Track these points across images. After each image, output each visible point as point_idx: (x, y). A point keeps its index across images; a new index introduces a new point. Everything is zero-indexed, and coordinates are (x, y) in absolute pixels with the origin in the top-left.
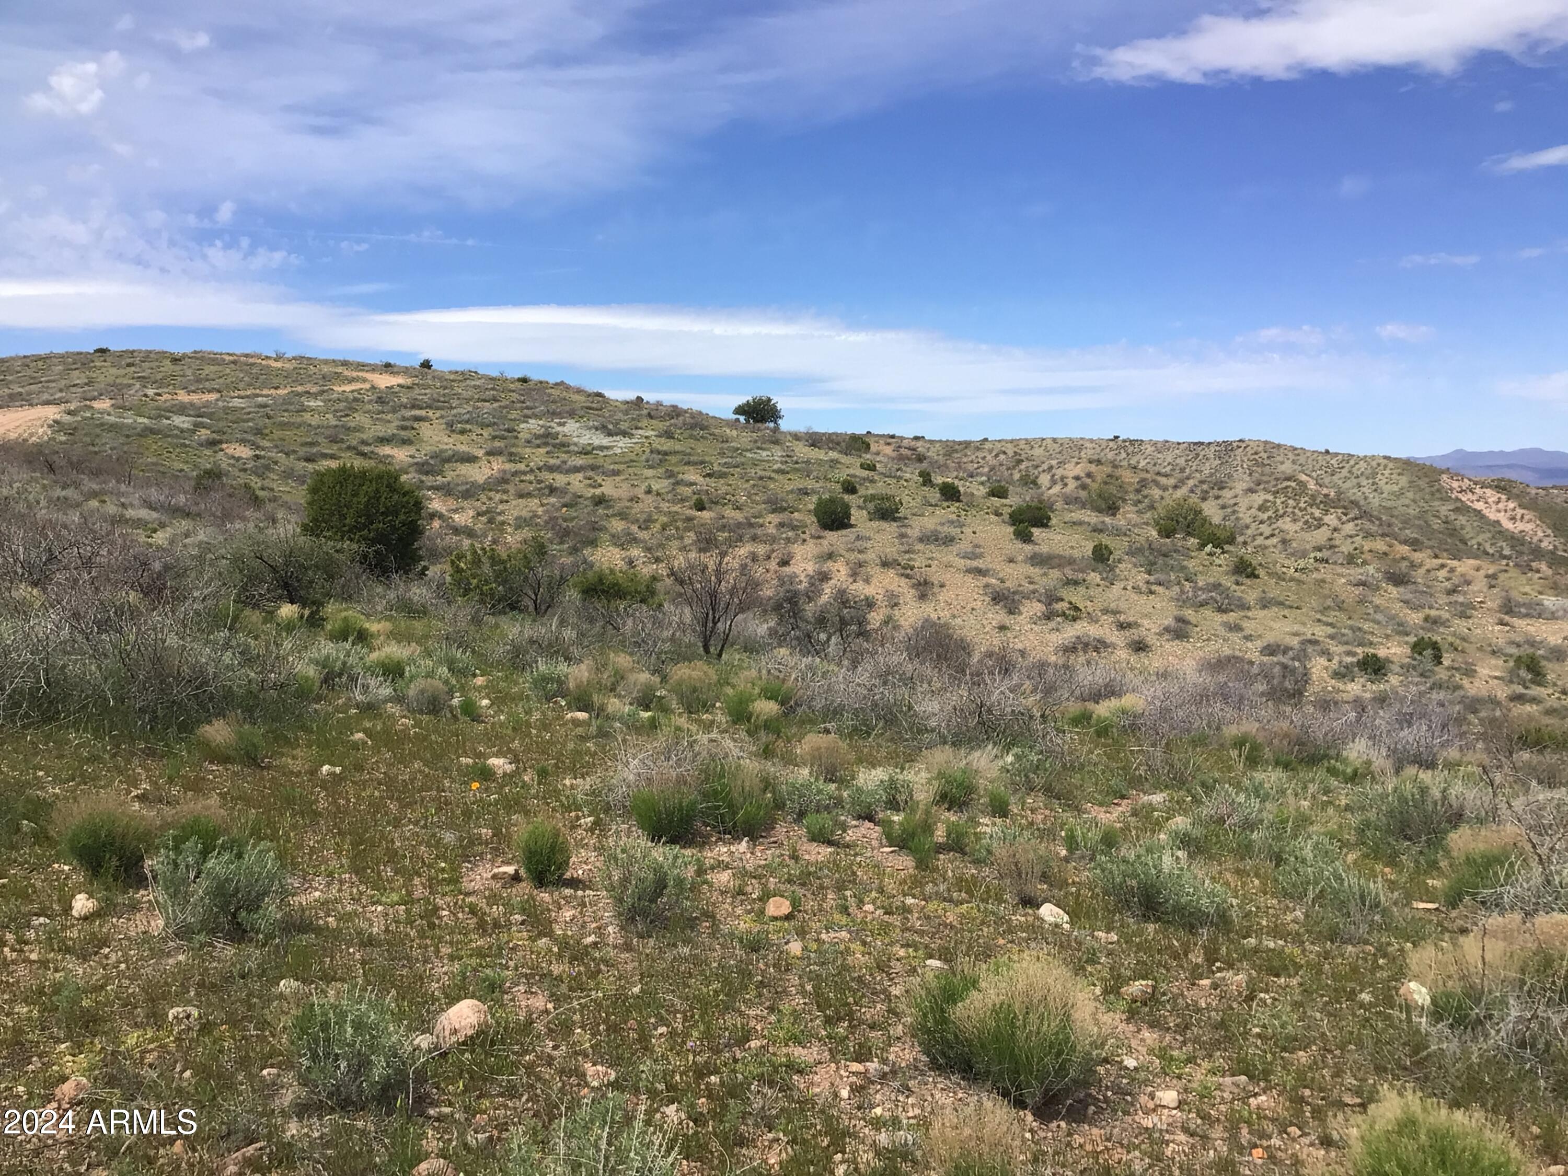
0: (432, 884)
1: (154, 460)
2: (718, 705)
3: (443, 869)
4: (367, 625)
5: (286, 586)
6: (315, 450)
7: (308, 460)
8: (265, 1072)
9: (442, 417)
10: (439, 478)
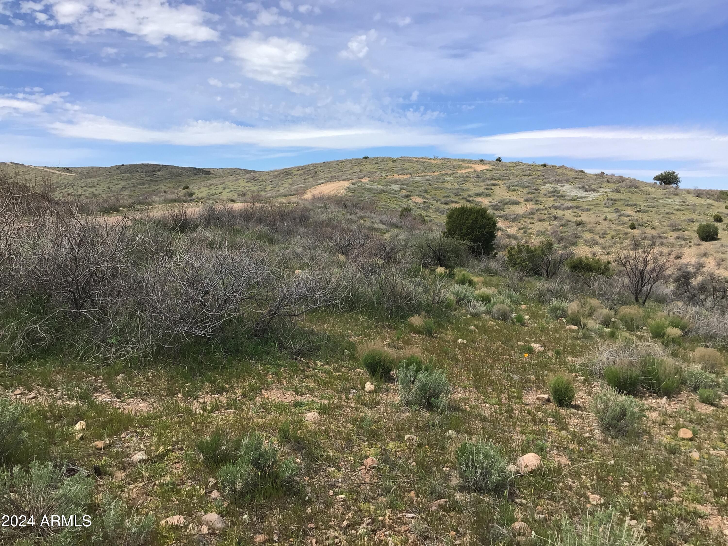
0: (510, 398)
1: (384, 203)
2: (644, 328)
3: (514, 392)
4: (472, 278)
5: (439, 259)
6: (449, 199)
7: (446, 204)
8: (444, 469)
9: (505, 184)
10: (502, 212)
